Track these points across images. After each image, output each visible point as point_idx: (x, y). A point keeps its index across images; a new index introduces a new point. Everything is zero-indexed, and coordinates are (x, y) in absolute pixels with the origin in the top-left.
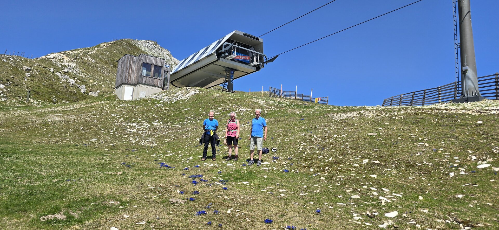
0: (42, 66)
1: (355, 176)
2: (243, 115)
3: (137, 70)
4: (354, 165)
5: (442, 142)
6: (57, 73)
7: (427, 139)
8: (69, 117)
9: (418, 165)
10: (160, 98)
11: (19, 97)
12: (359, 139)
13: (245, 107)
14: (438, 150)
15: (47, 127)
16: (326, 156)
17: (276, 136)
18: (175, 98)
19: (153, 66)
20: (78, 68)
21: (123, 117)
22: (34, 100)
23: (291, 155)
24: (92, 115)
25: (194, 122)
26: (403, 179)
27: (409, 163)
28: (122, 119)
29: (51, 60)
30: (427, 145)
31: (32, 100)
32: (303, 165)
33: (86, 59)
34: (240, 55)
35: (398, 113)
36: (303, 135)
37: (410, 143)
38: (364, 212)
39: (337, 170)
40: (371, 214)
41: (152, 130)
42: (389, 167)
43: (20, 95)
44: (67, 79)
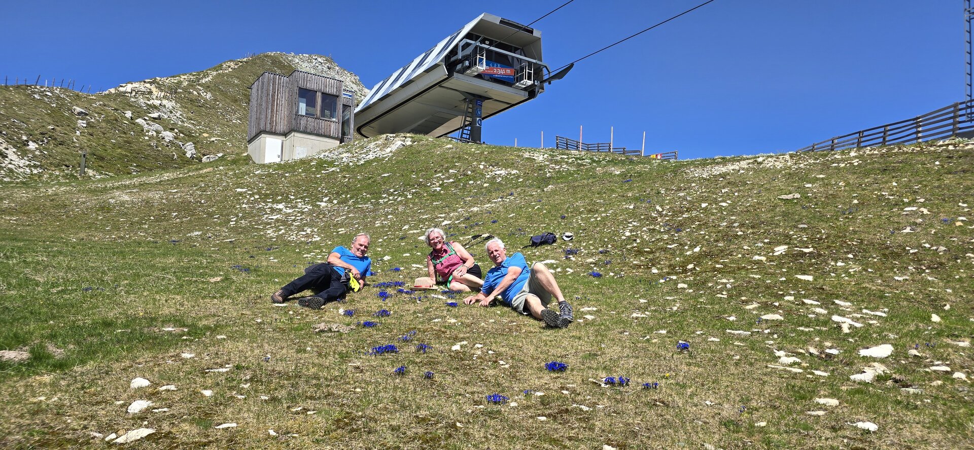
0: (109, 106)
1: (759, 279)
2: (502, 182)
3: (289, 104)
4: (754, 259)
5: (960, 204)
6: (140, 121)
7: (922, 200)
8: (150, 195)
9: (911, 251)
10: (335, 157)
11: (66, 166)
12: (759, 209)
13: (506, 166)
14: (954, 221)
15: (105, 212)
16: (686, 244)
17: (571, 213)
18: (363, 155)
19: (319, 95)
20: (180, 111)
21: (259, 193)
22: (95, 173)
23: (605, 244)
24: (197, 190)
25: (400, 199)
26: (880, 281)
27: (887, 248)
28: (257, 197)
29: (126, 94)
30: (925, 211)
31: (91, 172)
32: (634, 262)
33: (195, 93)
34: (493, 66)
35: (844, 157)
36: (631, 207)
37: (883, 210)
38: (801, 348)
39: (714, 269)
40: (821, 353)
41: (314, 215)
42: (840, 259)
43: (67, 163)
44: (158, 132)
